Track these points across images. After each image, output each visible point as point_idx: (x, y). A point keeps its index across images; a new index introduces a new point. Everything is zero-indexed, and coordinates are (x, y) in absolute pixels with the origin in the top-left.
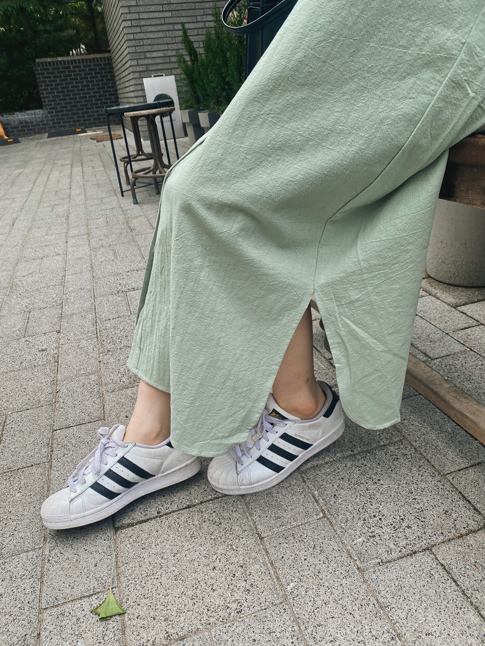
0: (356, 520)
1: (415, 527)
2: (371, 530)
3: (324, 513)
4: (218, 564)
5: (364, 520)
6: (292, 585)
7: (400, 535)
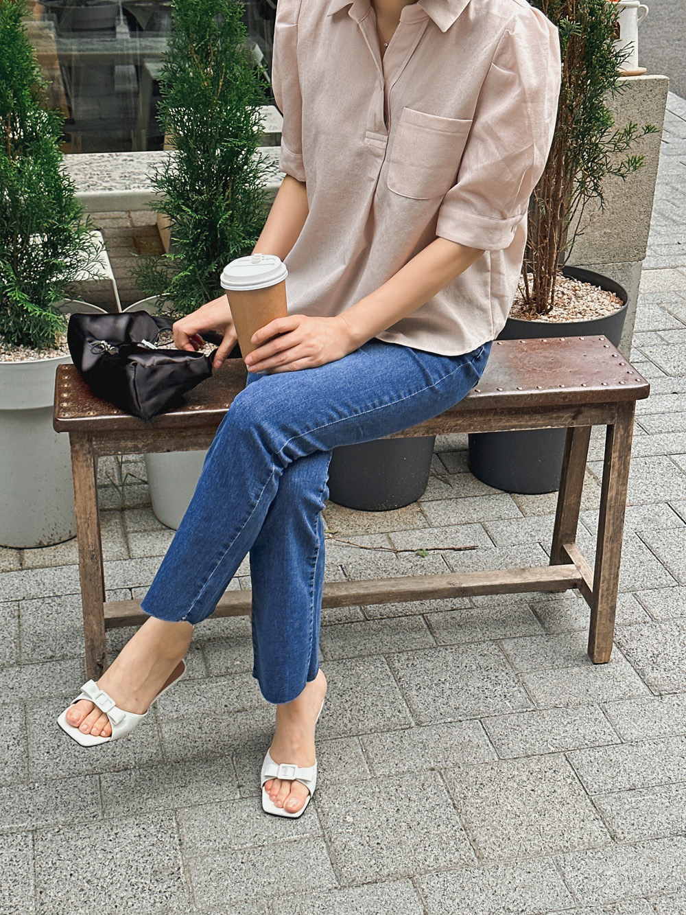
0: (485, 701)
1: (497, 674)
2: (499, 696)
3: (475, 719)
4: (529, 787)
5: (487, 697)
6: (549, 746)
7: (505, 683)
